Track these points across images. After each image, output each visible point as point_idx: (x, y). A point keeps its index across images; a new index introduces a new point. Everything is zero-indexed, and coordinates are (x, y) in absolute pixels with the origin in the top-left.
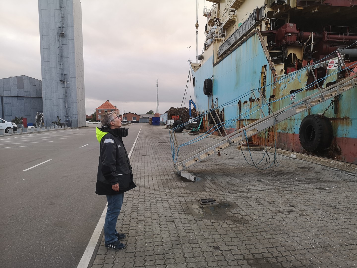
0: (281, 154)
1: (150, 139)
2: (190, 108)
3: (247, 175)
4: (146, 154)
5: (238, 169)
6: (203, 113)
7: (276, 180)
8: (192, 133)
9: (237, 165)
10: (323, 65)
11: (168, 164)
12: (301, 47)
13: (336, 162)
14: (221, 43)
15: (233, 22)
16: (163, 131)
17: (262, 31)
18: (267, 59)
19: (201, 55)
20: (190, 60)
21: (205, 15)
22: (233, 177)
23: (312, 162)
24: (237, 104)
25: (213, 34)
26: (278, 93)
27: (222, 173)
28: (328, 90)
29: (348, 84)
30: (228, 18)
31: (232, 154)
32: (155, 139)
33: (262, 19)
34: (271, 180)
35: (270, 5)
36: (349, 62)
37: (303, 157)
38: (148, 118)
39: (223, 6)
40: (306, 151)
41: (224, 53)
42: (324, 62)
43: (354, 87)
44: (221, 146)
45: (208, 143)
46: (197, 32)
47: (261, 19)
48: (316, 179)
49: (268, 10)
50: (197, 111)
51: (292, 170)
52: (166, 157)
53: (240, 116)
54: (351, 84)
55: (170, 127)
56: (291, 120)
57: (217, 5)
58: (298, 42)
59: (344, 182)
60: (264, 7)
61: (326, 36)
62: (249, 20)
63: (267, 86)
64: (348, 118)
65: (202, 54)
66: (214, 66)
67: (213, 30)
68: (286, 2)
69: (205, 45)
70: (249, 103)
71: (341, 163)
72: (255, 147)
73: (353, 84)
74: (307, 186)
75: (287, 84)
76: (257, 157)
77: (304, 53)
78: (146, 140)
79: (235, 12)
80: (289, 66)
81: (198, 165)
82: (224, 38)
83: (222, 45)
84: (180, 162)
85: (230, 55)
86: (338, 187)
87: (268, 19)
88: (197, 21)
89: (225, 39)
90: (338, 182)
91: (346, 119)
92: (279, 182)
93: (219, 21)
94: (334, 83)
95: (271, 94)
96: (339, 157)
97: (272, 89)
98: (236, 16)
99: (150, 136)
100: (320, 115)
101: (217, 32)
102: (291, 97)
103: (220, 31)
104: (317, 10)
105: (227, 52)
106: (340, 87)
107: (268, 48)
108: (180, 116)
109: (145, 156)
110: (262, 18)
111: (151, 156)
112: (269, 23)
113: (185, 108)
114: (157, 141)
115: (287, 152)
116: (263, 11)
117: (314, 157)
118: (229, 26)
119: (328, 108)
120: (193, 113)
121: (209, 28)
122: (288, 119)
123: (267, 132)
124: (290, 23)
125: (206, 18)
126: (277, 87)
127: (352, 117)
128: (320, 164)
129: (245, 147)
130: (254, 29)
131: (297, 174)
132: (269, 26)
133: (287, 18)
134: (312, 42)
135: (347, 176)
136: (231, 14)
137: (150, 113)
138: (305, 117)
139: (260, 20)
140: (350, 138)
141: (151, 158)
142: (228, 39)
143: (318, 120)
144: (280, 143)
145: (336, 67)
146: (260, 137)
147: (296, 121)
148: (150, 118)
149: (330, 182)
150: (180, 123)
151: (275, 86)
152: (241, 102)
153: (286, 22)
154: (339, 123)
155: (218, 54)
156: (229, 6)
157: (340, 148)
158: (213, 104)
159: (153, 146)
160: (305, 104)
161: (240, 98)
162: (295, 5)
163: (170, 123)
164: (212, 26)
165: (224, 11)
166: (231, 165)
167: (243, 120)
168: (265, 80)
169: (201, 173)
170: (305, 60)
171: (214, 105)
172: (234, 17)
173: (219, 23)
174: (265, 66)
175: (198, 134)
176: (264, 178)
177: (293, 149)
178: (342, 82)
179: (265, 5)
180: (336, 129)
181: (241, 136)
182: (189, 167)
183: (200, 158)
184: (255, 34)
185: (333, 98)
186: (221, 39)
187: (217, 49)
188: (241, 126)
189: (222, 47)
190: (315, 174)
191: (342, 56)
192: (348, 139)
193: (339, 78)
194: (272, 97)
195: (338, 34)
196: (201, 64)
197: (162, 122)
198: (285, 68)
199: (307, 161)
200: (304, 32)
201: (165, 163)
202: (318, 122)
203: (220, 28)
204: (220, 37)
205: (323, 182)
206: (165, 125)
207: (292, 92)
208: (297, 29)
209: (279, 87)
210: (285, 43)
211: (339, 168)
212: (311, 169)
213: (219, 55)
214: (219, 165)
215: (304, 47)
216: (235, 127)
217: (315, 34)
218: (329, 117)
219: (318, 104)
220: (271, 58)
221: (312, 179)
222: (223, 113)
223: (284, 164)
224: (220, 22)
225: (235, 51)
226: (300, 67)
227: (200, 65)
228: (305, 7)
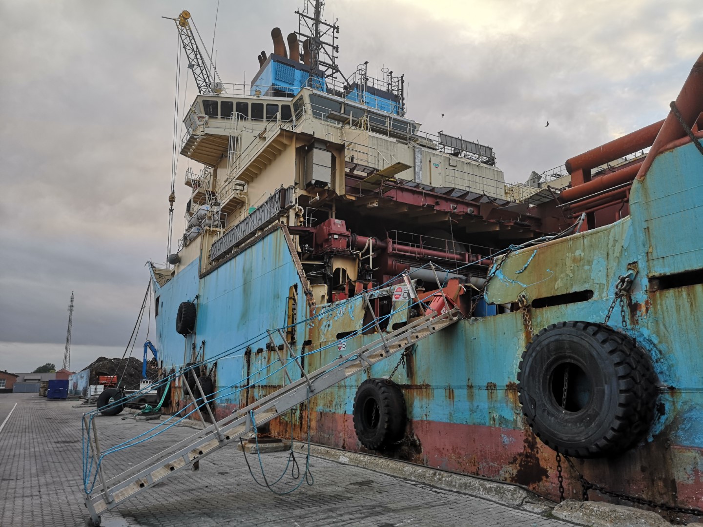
0: (322, 457)
1: (34, 433)
2: (145, 360)
3: (254, 509)
4: (15, 474)
5: (237, 498)
6: (173, 371)
7: (310, 515)
8: (143, 417)
9: (235, 486)
10: (386, 293)
11: (71, 498)
12: (354, 260)
13: (413, 468)
14: (216, 238)
15: (240, 203)
16: (71, 414)
17: (290, 225)
18: (298, 274)
19: (177, 255)
20: (152, 262)
21: (188, 183)
22: (223, 517)
23: (375, 471)
24: (244, 355)
25: (202, 219)
26: (317, 336)
27: (200, 510)
28: (396, 336)
29: (423, 327)
30: (231, 195)
31: (227, 463)
32: (49, 434)
33: (291, 207)
34: (300, 518)
35: (304, 186)
36: (424, 292)
37: (361, 461)
38: (37, 381)
39: (223, 174)
40: (366, 449)
41: (222, 256)
42: (388, 288)
43: (432, 333)
44: (202, 447)
45: (176, 439)
46: (171, 210)
47: (288, 205)
48: (381, 506)
49: (300, 192)
50: (160, 367)
51: (340, 489)
52: (69, 479)
53: (248, 379)
54: (426, 327)
55: (92, 403)
56: (339, 387)
57: (212, 170)
58: (350, 251)
59: (426, 508)
60: (294, 187)
61: (391, 246)
62: (269, 204)
63: (299, 323)
64: (428, 386)
65: (178, 253)
66: (201, 278)
67: (203, 212)
68: (329, 185)
69: (185, 237)
70: (265, 353)
71: (420, 470)
72: (274, 445)
73: (431, 328)
74: (364, 522)
75: (331, 321)
76: (278, 465)
77: (358, 269)
78: (23, 438)
79: (245, 187)
80: (335, 289)
81: (148, 495)
82: (222, 228)
83: (218, 241)
84: (102, 491)
85: (233, 261)
86: (417, 519)
87: (300, 207)
88: (173, 192)
89: (224, 230)
90: (417, 508)
91: (425, 387)
92: (314, 519)
93: (214, 197)
94: (405, 324)
95: (305, 337)
96: (419, 458)
97: (308, 329)
98: (246, 194)
99: (36, 425)
100: (386, 380)
101: (210, 217)
102: (339, 346)
103: (215, 216)
104: (377, 204)
105: (228, 255)
106: (413, 333)
107: (302, 255)
108: (119, 378)
109: (11, 482)
110: (290, 204)
111: (29, 479)
112: (301, 214)
113: (132, 360)
114: (52, 440)
115: (333, 451)
116: (291, 194)
117: (377, 459)
118: (233, 210)
119: (397, 367)
120: (151, 370)
121: (195, 207)
122: (335, 387)
123: (298, 412)
124: (336, 218)
125: (191, 189)
126: (315, 324)
127: (433, 384)
128: (387, 473)
129: (254, 445)
130: (277, 221)
131: (348, 499)
132: (302, 219)
133: (332, 210)
134: (371, 253)
135: (430, 496)
136: (237, 190)
137: (47, 369)
138: (362, 382)
139: (286, 207)
140: (433, 421)
141: (27, 484)
142: (230, 232)
143: (382, 388)
144: (322, 433)
145: (405, 297)
146: (285, 422)
147: (348, 390)
148: (44, 382)
149: (404, 509)
150: (118, 393)
151: (313, 323)
152: (250, 351)
153: (330, 217)
154: (415, 394)
155: (210, 255)
156: (234, 175)
157: (419, 440)
158: (194, 353)
159: (37, 454)
160: (360, 361)
161: (248, 343)
162: (343, 193)
163: (92, 394)
164: (202, 204)
165: (225, 182)
166: (222, 488)
167: (253, 387)
168: (295, 311)
169: (152, 514)
170: (360, 282)
171: (197, 356)
172: (242, 196)
173: (214, 201)
174: (296, 287)
175: (158, 418)
176: (287, 512)
177: (344, 444)
178: (415, 323)
179: (296, 184)
180: (411, 405)
181: (244, 423)
182: (122, 502)
183: (152, 479)
184: (277, 229)
185: (403, 350)
186: (218, 229)
187: (207, 247)
188: (250, 400)
189: (218, 245)
190: (379, 496)
191: (413, 281)
192: (429, 422)
193: (410, 317)
194: (308, 343)
195: (407, 245)
196: (174, 271)
197: (74, 392)
198: (330, 293)
199: (366, 468)
200: (358, 236)
201: (64, 497)
202: (384, 392)
203: (215, 210)
204: (216, 226)
205: (393, 510)
206: (80, 398)
207: (340, 336)
208: (347, 229)
209: (319, 325)
210: (330, 250)
211: (419, 480)
212: (374, 484)
213: (211, 259)
214: (195, 490)
215: (359, 260)
216: (238, 400)
217: (374, 241)
218: (400, 384)
219: (380, 360)
220: (306, 273)
221: (374, 507)
222: (214, 372)
223: (327, 478)
224: (216, 199)
225: (243, 254)
226: (352, 294)
227: (173, 274)
228: (357, 197)
